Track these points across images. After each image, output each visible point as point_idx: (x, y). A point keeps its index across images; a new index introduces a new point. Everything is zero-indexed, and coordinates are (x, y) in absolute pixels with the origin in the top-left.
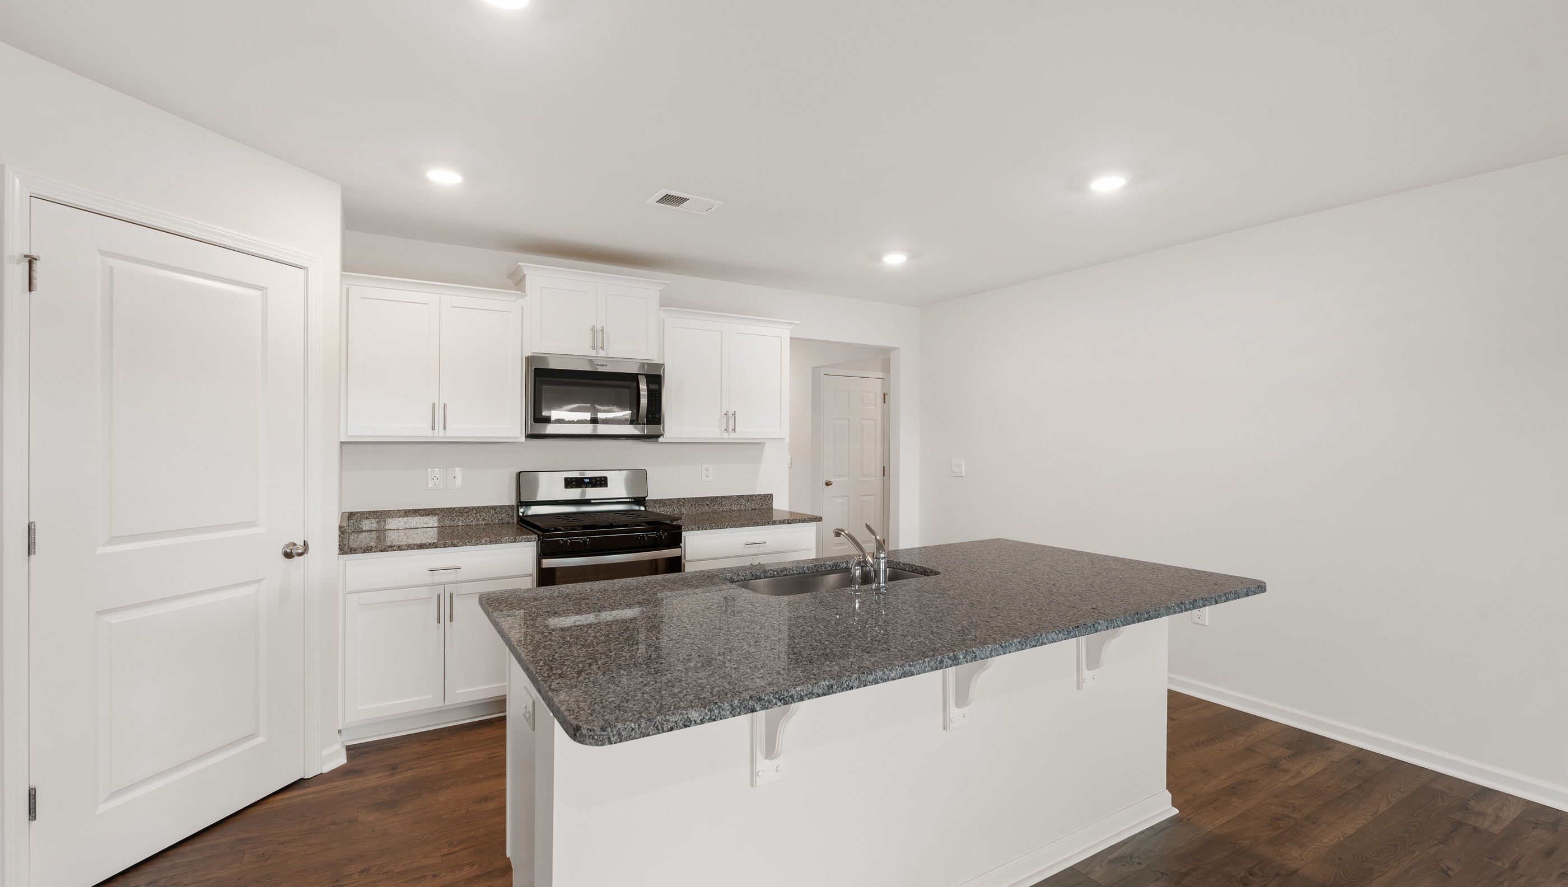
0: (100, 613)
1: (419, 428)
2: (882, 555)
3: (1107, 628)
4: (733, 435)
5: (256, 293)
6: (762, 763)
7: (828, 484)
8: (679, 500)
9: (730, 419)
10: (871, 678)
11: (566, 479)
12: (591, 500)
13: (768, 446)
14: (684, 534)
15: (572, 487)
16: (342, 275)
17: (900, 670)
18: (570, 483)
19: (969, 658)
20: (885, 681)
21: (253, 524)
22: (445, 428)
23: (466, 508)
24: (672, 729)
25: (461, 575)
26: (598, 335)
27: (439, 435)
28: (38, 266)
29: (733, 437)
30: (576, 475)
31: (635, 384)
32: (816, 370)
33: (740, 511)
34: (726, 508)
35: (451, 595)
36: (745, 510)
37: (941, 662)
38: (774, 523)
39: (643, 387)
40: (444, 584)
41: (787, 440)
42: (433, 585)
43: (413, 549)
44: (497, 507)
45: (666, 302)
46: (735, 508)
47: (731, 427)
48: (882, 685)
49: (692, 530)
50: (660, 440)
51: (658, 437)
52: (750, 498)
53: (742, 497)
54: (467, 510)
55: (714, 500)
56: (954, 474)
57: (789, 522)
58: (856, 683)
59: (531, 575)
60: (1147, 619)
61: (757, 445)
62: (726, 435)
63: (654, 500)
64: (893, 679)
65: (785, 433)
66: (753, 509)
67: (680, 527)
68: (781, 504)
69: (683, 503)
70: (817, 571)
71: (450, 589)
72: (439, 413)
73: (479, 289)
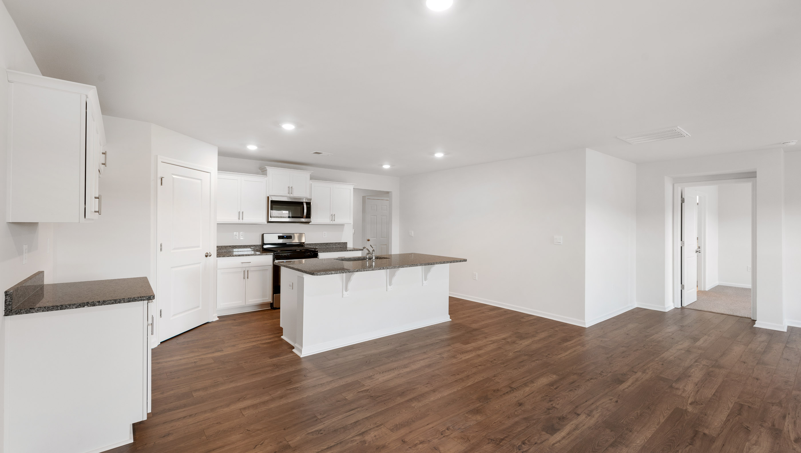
0: (172, 268)
1: (234, 219)
2: (374, 252)
3: (420, 265)
4: (334, 222)
5: (200, 181)
6: (344, 292)
7: (368, 240)
8: (315, 244)
9: (333, 216)
10: (366, 270)
11: (278, 236)
12: (286, 243)
13: (345, 226)
14: (319, 254)
15: (280, 239)
16: (218, 172)
17: (372, 269)
18: (280, 237)
19: (387, 268)
20: (369, 271)
21: (199, 247)
22: (242, 219)
23: (246, 245)
24: (329, 274)
25: (251, 265)
26: (290, 189)
27: (241, 221)
28: (163, 179)
29: (334, 223)
30: (281, 235)
31: (302, 205)
32: (364, 198)
33: (336, 248)
34: (332, 247)
35: (248, 271)
36: (338, 247)
37: (380, 268)
38: (348, 251)
39: (305, 206)
40: (246, 267)
41: (352, 224)
42: (242, 267)
43: (237, 256)
44: (256, 245)
45: (312, 178)
46: (334, 247)
47: (333, 219)
48: (368, 272)
49: (321, 252)
50: (310, 223)
51: (309, 222)
52: (339, 243)
53: (337, 243)
54: (246, 246)
55: (327, 244)
56: (410, 236)
57: (352, 250)
58: (363, 270)
59: (271, 265)
60: (431, 265)
61: (342, 225)
62: (331, 222)
63: (307, 244)
64: (370, 271)
65: (351, 222)
66: (340, 247)
67: (317, 251)
68: (350, 246)
69: (317, 245)
70: (359, 259)
71: (247, 269)
72: (241, 214)
73: (251, 175)
